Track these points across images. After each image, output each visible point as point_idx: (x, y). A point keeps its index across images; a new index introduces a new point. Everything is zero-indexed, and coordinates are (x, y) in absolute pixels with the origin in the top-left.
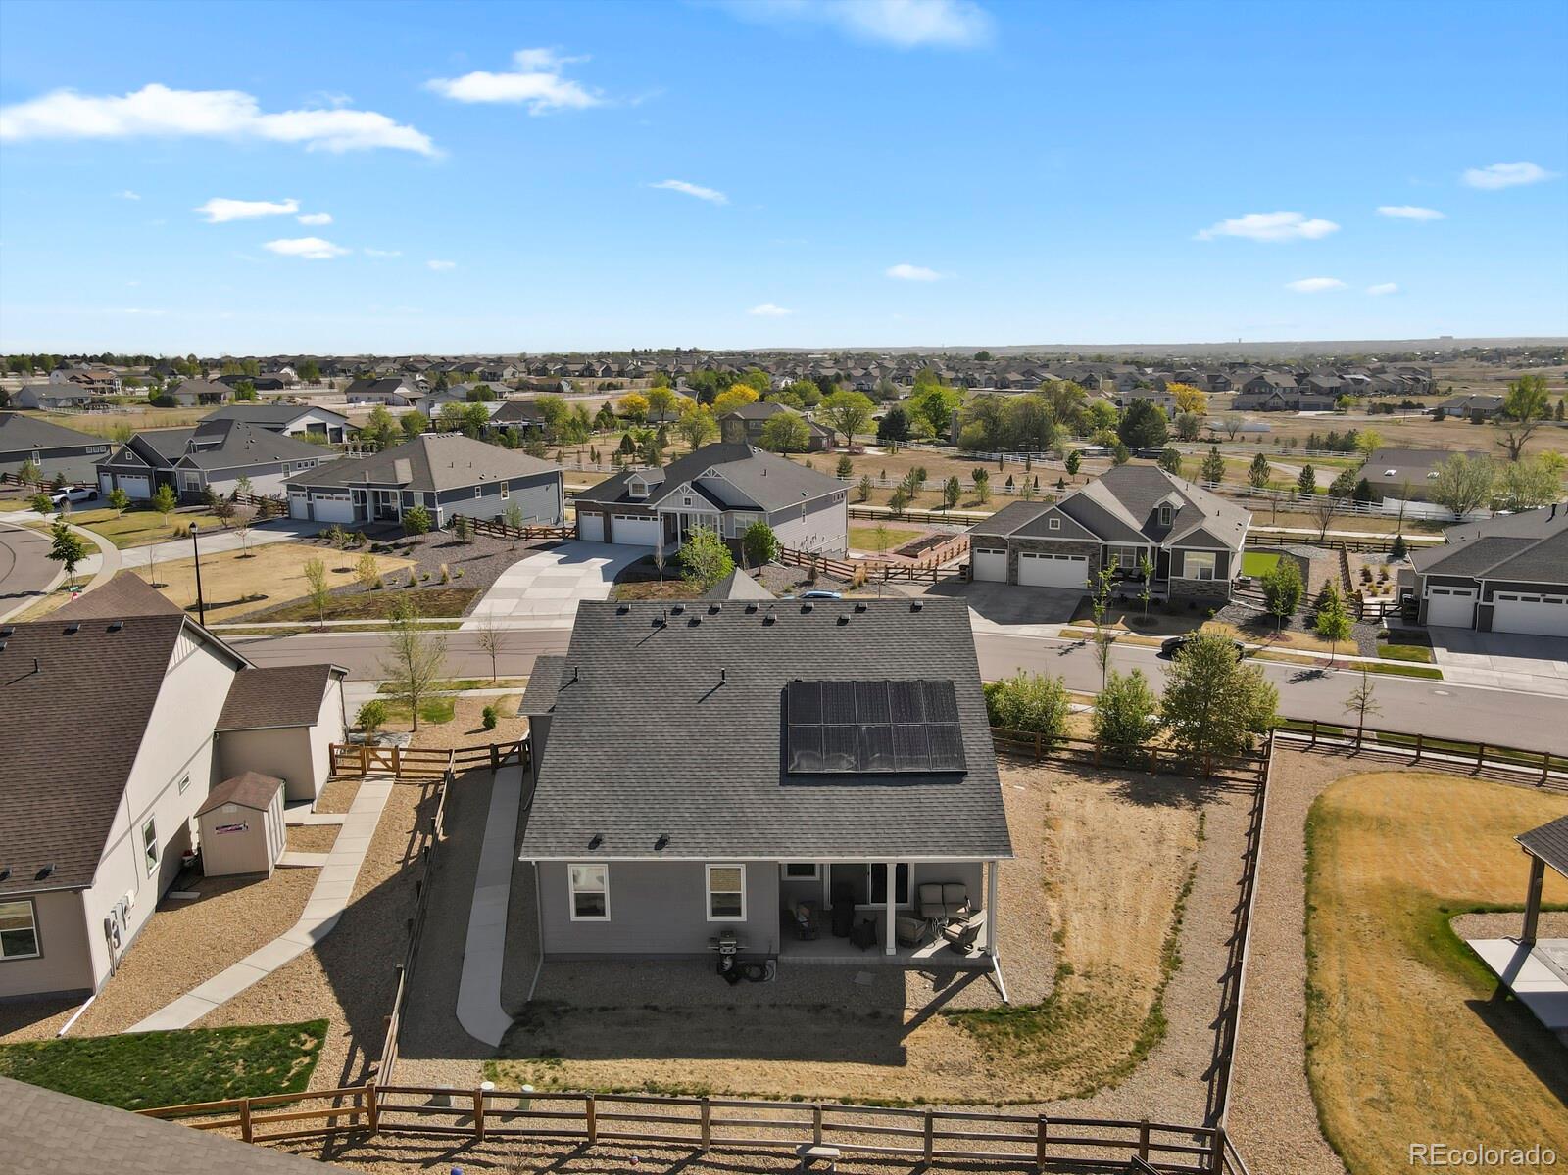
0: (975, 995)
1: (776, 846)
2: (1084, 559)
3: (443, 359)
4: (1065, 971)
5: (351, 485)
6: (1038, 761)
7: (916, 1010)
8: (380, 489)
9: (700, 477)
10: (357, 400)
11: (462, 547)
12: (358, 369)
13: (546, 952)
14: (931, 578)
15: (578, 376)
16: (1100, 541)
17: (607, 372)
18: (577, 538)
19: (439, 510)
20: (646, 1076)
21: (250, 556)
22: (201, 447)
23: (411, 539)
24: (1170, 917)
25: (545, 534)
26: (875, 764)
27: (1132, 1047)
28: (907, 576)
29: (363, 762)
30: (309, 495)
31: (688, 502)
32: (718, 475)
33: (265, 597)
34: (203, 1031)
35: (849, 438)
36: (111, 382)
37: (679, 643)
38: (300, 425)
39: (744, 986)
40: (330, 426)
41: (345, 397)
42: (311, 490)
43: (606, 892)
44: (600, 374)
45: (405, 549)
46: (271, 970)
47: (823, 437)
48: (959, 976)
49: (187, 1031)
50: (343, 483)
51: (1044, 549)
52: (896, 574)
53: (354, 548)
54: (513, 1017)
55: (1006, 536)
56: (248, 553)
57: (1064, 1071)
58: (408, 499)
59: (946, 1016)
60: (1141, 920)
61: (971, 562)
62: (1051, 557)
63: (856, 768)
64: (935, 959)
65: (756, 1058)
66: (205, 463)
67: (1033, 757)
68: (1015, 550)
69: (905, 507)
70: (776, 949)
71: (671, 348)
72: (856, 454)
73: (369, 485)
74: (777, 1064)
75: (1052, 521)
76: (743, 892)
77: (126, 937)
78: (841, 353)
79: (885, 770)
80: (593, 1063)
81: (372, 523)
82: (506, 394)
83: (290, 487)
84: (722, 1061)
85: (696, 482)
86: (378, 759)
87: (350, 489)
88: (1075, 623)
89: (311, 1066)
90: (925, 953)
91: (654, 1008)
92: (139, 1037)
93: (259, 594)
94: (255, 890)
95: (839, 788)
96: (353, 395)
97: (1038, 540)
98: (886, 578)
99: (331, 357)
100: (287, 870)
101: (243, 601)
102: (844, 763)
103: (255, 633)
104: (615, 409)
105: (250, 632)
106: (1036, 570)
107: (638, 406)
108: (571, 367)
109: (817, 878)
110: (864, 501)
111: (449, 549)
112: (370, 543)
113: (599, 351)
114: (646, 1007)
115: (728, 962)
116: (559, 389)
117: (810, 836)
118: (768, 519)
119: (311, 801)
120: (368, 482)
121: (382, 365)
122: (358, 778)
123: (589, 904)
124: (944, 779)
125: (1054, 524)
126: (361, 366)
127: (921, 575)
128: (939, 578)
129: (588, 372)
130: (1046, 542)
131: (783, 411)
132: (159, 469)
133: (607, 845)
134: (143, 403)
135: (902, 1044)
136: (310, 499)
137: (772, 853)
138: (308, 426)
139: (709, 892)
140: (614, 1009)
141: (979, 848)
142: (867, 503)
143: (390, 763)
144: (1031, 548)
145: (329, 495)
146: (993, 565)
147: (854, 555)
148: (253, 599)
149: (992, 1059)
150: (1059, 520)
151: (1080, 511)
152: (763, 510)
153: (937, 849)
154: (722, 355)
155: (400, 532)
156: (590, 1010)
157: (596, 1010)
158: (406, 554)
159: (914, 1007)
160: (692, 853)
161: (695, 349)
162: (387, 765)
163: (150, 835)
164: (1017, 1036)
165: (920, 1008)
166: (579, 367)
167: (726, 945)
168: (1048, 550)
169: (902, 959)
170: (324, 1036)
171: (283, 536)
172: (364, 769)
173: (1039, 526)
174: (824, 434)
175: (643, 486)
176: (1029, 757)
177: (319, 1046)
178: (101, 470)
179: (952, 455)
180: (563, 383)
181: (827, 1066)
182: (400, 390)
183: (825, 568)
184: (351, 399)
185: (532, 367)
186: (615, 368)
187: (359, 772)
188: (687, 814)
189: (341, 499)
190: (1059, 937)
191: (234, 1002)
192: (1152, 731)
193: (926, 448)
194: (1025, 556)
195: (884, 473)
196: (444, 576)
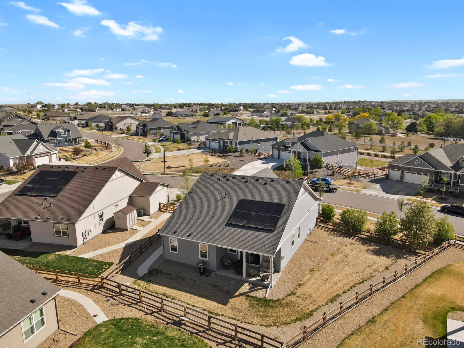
0: (260, 294)
1: (215, 241)
2: (427, 175)
3: (284, 104)
4: (293, 294)
5: (218, 139)
6: (351, 236)
7: (240, 293)
8: (226, 140)
9: (303, 141)
10: (254, 115)
11: (241, 157)
12: (260, 107)
13: (165, 258)
14: (373, 177)
15: (322, 109)
16: (433, 169)
17: (331, 108)
18: (272, 157)
19: (238, 147)
20: (165, 291)
21: (189, 156)
22: (192, 128)
23: (229, 154)
24: (348, 288)
25: (264, 155)
26: (251, 224)
27: (295, 318)
28: (366, 176)
29: (167, 208)
30: (210, 141)
31: (299, 148)
32: (309, 141)
33: (185, 166)
34: (90, 259)
35: (394, 131)
36: (197, 110)
37: (221, 185)
38: (230, 122)
39: (203, 277)
40: (238, 123)
41: (250, 114)
42: (210, 140)
43: (177, 246)
44: (328, 108)
45: (225, 157)
46: (112, 250)
47: (383, 130)
48: (259, 287)
49: (88, 259)
50: (216, 138)
51: (413, 171)
52: (362, 175)
53: (214, 155)
54: (149, 271)
55: (400, 165)
56: (189, 155)
57: (267, 319)
58: (231, 143)
59: (247, 296)
60: (335, 287)
61: (388, 173)
62: (416, 174)
63: (245, 224)
64: (255, 281)
65: (191, 294)
66: (191, 131)
67: (349, 235)
68: (403, 170)
69: (395, 154)
70: (215, 269)
71: (357, 101)
72: (394, 136)
73: (222, 139)
74: (195, 297)
75: (417, 161)
76: (207, 252)
77: (89, 238)
78: (418, 102)
79: (253, 226)
80: (156, 286)
81: (222, 149)
82: (296, 114)
83: (206, 139)
84: (183, 292)
85: (303, 142)
86: (170, 208)
87: (218, 140)
88: (415, 196)
89: (104, 271)
90: (253, 279)
91: (179, 277)
92: (79, 258)
93: (184, 166)
94: (123, 233)
95: (239, 229)
96: (253, 114)
97: (411, 168)
98: (359, 176)
99: (254, 103)
100: (133, 230)
101: (179, 167)
102: (243, 223)
103: (176, 175)
104: (324, 120)
105: (175, 175)
106: (409, 177)
107: (331, 119)
108: (320, 107)
109: (236, 254)
110: (383, 151)
111: (237, 157)
112: (218, 154)
113: (333, 101)
114: (177, 276)
115: (202, 270)
116: (313, 113)
117: (224, 240)
118: (322, 154)
119: (149, 215)
120: (222, 138)
121: (266, 106)
122: (165, 212)
123: (174, 249)
124: (267, 231)
125: (418, 162)
126: (261, 106)
127: (370, 176)
128: (376, 177)
129: (325, 108)
130: (414, 168)
131: (370, 121)
132: (182, 133)
133: (177, 234)
134: (202, 116)
135: (229, 300)
136: (210, 142)
137: (213, 243)
138: (232, 122)
139: (200, 251)
140: (170, 275)
141: (266, 252)
142: (384, 152)
143: (173, 209)
144: (409, 170)
145: (214, 141)
146: (395, 174)
147: (359, 168)
148: (182, 166)
149: (249, 310)
150: (419, 161)
151: (427, 159)
152: (321, 152)
153: (255, 250)
154: (374, 103)
155: (226, 152)
156: (165, 274)
157: (166, 274)
158: (225, 158)
159: (239, 292)
160: (195, 239)
161: (365, 101)
162: (172, 210)
163: (101, 216)
164: (261, 306)
165: (241, 293)
166: (322, 106)
167: (200, 265)
168: (415, 171)
169: (246, 279)
170: (111, 266)
171: (200, 151)
172: (167, 210)
173: (412, 162)
174: (384, 129)
175: (289, 143)
176: (348, 234)
177: (108, 268)
178: (171, 132)
179: (431, 137)
180: (314, 111)
181: (206, 300)
182: (265, 113)
183: (340, 171)
184: (252, 115)
185: (308, 106)
186: (333, 107)
187: (166, 211)
188: (199, 230)
189: (216, 142)
190: (300, 285)
191: (100, 255)
192: (395, 233)
193: (422, 135)
194: (406, 172)
195: (394, 142)
196: (229, 164)
